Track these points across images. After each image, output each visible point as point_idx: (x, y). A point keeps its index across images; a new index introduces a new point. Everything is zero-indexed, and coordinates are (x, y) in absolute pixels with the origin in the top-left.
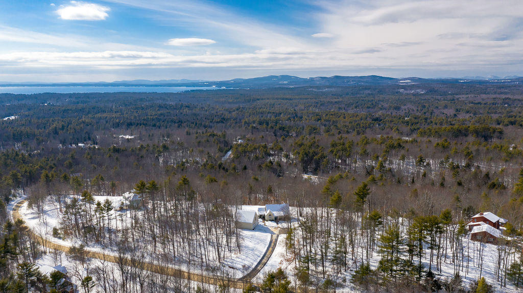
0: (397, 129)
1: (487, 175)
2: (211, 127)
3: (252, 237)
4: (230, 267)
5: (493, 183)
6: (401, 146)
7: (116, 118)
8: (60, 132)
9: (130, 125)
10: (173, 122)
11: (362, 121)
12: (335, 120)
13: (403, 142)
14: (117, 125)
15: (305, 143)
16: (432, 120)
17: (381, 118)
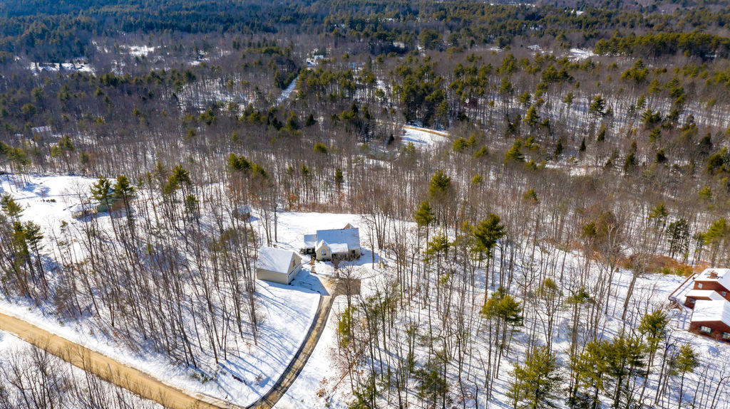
0: (564, 37)
1: (707, 141)
2: (274, 31)
3: (285, 304)
4: (235, 378)
5: (718, 157)
6: (568, 76)
7: (132, 14)
8: (38, 41)
9: (149, 27)
10: (219, 20)
11: (510, 19)
12: (467, 18)
13: (572, 67)
14: (129, 28)
15: (413, 70)
16: (619, 17)
17: (541, 14)
